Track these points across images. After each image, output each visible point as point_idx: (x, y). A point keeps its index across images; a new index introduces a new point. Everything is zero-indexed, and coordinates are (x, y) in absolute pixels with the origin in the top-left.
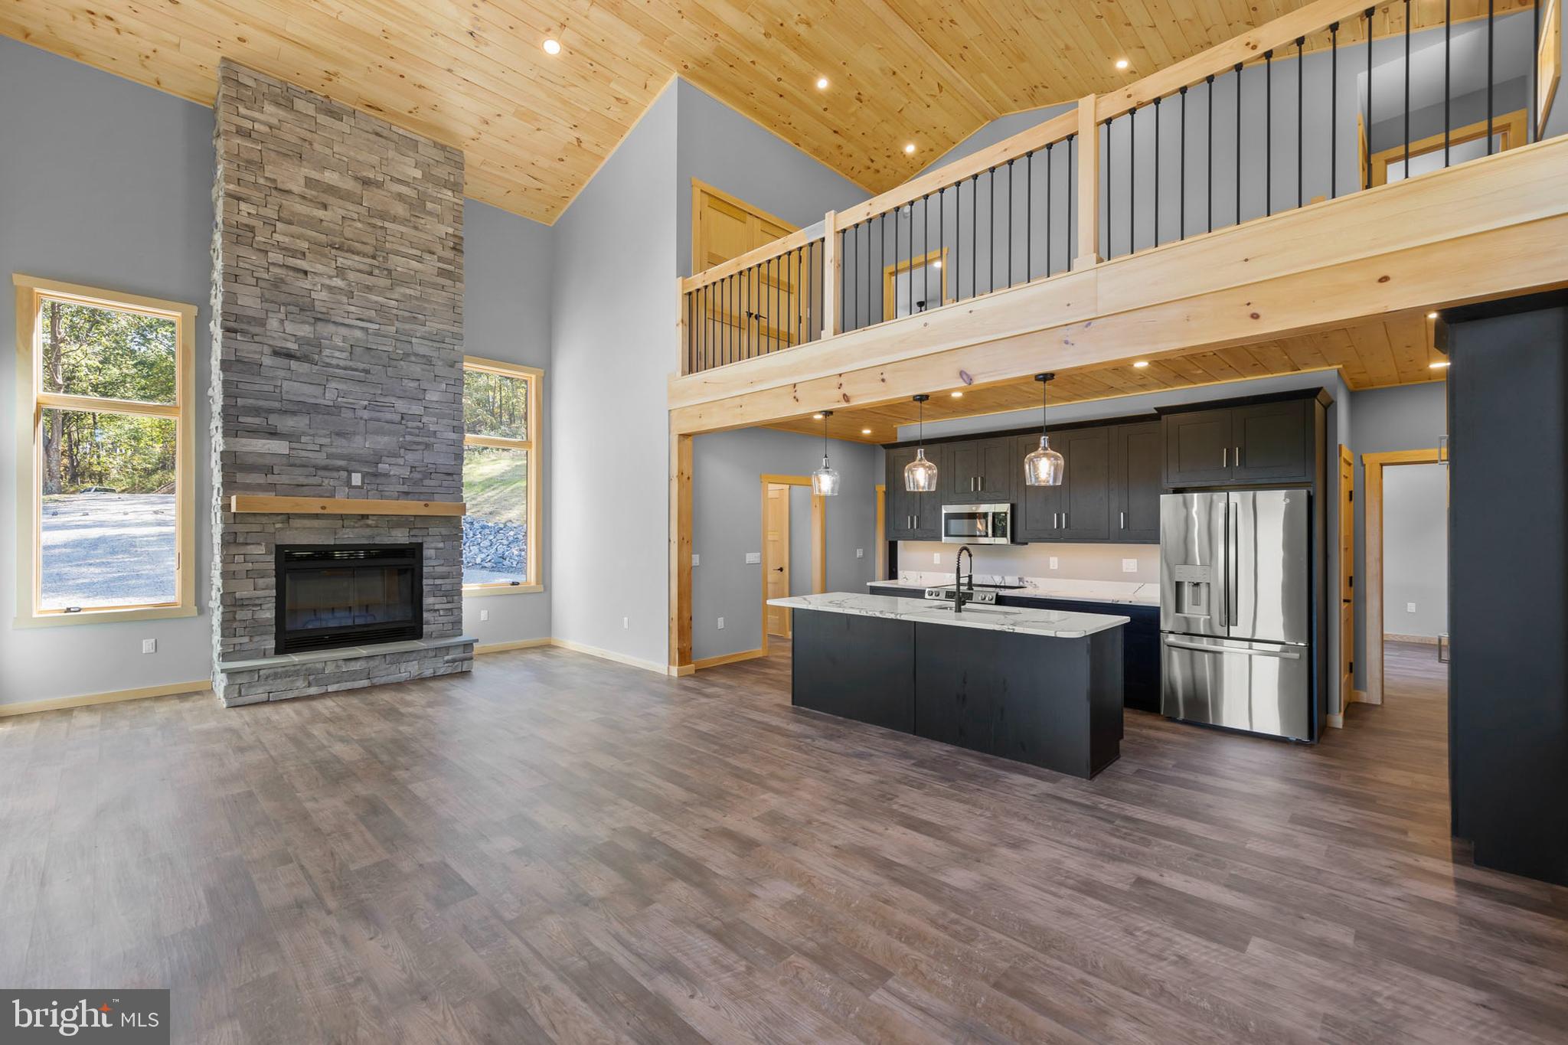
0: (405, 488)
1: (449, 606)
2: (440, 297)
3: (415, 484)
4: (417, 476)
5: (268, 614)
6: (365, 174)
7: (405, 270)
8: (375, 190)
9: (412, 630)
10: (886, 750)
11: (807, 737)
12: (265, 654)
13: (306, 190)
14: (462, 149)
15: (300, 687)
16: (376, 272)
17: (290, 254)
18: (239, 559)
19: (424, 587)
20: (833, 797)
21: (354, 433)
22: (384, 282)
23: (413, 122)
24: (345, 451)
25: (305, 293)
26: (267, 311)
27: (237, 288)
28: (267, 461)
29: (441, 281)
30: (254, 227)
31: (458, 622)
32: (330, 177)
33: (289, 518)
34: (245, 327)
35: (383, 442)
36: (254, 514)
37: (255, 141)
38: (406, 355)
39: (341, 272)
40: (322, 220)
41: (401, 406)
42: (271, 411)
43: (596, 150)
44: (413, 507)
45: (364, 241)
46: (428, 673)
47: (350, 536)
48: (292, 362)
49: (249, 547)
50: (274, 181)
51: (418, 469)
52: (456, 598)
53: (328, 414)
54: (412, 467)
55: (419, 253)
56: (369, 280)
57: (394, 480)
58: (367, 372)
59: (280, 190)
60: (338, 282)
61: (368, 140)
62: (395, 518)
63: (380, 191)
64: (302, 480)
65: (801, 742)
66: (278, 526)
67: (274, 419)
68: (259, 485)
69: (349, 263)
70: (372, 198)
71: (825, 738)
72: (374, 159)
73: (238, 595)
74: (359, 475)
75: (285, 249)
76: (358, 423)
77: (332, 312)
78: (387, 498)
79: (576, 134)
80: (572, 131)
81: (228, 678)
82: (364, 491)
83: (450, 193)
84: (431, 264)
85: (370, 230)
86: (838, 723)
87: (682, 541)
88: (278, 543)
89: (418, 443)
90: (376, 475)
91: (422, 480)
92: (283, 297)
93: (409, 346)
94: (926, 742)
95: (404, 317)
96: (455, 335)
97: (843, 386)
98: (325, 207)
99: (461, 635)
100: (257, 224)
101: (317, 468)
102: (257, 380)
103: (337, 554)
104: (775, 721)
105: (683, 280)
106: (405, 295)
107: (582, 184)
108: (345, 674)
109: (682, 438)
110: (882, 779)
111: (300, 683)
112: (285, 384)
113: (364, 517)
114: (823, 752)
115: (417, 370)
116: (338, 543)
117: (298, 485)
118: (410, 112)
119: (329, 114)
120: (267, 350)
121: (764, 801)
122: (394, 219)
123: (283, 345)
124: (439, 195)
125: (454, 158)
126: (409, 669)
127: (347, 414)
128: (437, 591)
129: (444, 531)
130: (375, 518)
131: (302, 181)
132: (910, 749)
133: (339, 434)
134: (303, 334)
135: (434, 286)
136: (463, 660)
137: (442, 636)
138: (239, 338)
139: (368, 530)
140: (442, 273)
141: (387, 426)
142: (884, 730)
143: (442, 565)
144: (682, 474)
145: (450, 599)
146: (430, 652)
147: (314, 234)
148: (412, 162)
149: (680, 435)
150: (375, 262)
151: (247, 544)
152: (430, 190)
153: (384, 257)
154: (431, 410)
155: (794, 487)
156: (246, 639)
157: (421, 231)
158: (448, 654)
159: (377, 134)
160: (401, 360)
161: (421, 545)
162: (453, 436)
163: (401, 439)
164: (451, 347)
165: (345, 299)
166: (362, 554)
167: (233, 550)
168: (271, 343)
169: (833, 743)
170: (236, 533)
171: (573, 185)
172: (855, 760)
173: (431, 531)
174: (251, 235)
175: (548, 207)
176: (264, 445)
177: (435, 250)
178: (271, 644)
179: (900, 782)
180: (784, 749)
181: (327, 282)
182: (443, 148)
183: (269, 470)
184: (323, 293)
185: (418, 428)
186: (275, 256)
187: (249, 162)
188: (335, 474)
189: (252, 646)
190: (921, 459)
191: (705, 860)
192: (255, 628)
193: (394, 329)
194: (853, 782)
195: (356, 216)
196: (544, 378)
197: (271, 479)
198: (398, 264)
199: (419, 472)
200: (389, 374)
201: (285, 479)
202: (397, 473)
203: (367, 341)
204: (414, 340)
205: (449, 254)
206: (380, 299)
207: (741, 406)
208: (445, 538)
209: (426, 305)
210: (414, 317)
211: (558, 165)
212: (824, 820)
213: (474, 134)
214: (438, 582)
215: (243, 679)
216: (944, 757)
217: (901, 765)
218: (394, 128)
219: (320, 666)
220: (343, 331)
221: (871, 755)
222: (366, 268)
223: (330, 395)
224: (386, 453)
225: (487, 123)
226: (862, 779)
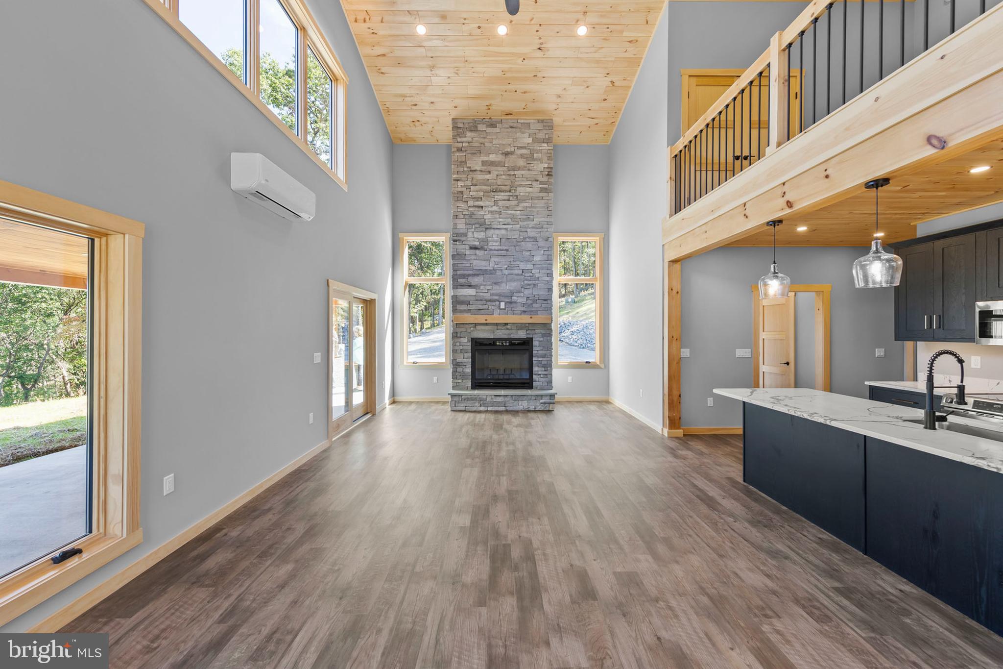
0: (524, 309)
1: (545, 373)
2: (541, 204)
3: (529, 306)
4: (530, 302)
5: (468, 370)
6: (506, 150)
7: (524, 194)
8: (511, 156)
9: (528, 384)
10: (812, 558)
11: (731, 515)
12: (467, 389)
13: (483, 167)
14: (551, 118)
15: (477, 406)
16: (511, 198)
17: (476, 200)
18: (458, 344)
19: (534, 361)
20: (703, 585)
21: (502, 282)
22: (514, 203)
23: (526, 114)
24: (498, 292)
25: (481, 217)
26: (468, 229)
27: (458, 221)
28: (468, 299)
29: (541, 195)
30: (463, 192)
31: (550, 382)
32: (492, 157)
33: (476, 325)
34: (460, 238)
35: (513, 285)
36: (463, 324)
37: (463, 152)
38: (524, 238)
39: (496, 203)
40: (488, 180)
41: (522, 266)
42: (469, 275)
43: (625, 83)
44: (526, 319)
45: (506, 184)
46: (532, 408)
47: (501, 334)
48: (477, 251)
49: (462, 339)
50: (470, 167)
51: (530, 298)
52: (549, 368)
53: (491, 274)
54: (527, 297)
55: (530, 183)
56: (507, 203)
57: (519, 304)
58: (507, 250)
59: (473, 171)
60: (495, 208)
61: (507, 132)
62: (520, 325)
63: (513, 156)
64: (481, 307)
65: (722, 519)
66: (472, 329)
67: (470, 279)
68: (465, 310)
69: (499, 197)
70: (510, 161)
71: (750, 522)
72: (510, 141)
73: (457, 361)
74: (504, 303)
75: (474, 198)
76: (503, 277)
77: (492, 223)
78: (516, 314)
79: (609, 79)
80: (607, 78)
81: (451, 397)
82: (506, 311)
83: (546, 145)
84: (537, 186)
85: (508, 177)
86: (778, 512)
87: (671, 339)
88: (472, 337)
89: (530, 285)
90: (511, 303)
91: (532, 304)
92: (473, 221)
93: (526, 233)
94: (877, 568)
95: (523, 219)
96: (548, 223)
97: (786, 193)
98: (490, 172)
99: (551, 389)
100: (464, 189)
101: (486, 301)
102: (464, 262)
103: (498, 343)
104: (713, 492)
105: (671, 147)
106: (524, 207)
107: (620, 110)
108: (495, 403)
109: (671, 263)
110: (777, 588)
111: (477, 404)
112: (475, 262)
113: (506, 324)
114: (736, 535)
115: (529, 245)
116: (495, 337)
117: (479, 310)
118: (524, 109)
119: (492, 126)
120: (467, 247)
121: (637, 560)
122: (519, 169)
123: (474, 244)
124: (540, 148)
125: (548, 124)
126: (523, 404)
127: (499, 273)
128: (540, 364)
129: (543, 331)
130: (510, 325)
131: (480, 164)
132: (845, 568)
133: (495, 283)
134: (481, 237)
135: (538, 198)
136: (549, 403)
137: (542, 389)
138: (458, 244)
139: (508, 331)
140: (542, 190)
141: (516, 277)
142: (826, 536)
143: (542, 350)
144: (672, 289)
145: (546, 369)
146: (533, 397)
147: (486, 187)
148: (527, 135)
149: (669, 261)
150: (511, 194)
151: (461, 337)
152: (536, 147)
153: (514, 190)
154: (537, 266)
155: (799, 294)
156: (460, 381)
157: (532, 170)
158: (542, 399)
159: (512, 127)
160: (522, 241)
161: (532, 338)
162: (548, 279)
163: (522, 283)
164: (546, 230)
165: (497, 216)
166: (508, 343)
167: (456, 340)
168: (468, 244)
169: (754, 530)
170: (457, 332)
171: (616, 112)
172: (763, 556)
173: (537, 331)
174: (462, 195)
175: (605, 133)
176: (466, 291)
177: (538, 179)
178: (469, 384)
179: (797, 601)
180: (699, 520)
181: (490, 209)
182: (542, 121)
183: (468, 303)
184: (489, 215)
185: (530, 276)
186: (471, 203)
187: (461, 162)
188: (494, 303)
189: (463, 384)
190: (877, 251)
191: (546, 590)
192: (463, 376)
193: (518, 226)
194: (740, 578)
195: (502, 173)
196: (604, 238)
197: (470, 307)
198: (521, 191)
199: (531, 300)
200: (517, 250)
201: (474, 307)
202: (520, 301)
203: (507, 235)
204: (528, 230)
205: (545, 179)
206: (513, 212)
207: (706, 232)
208: (543, 335)
209: (534, 210)
210: (529, 218)
211: (603, 104)
212: (673, 603)
213: (555, 106)
214: (540, 359)
215: (456, 399)
216: (892, 597)
217: (816, 583)
218: (519, 121)
219: (485, 397)
220: (497, 232)
221: (787, 558)
222: (507, 198)
223: (492, 264)
224: (515, 291)
225: (560, 97)
226: (755, 579)
